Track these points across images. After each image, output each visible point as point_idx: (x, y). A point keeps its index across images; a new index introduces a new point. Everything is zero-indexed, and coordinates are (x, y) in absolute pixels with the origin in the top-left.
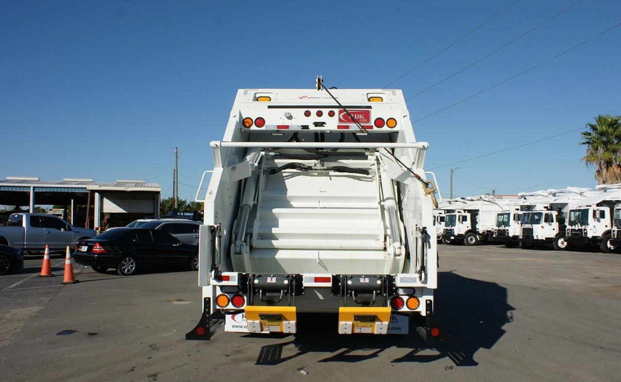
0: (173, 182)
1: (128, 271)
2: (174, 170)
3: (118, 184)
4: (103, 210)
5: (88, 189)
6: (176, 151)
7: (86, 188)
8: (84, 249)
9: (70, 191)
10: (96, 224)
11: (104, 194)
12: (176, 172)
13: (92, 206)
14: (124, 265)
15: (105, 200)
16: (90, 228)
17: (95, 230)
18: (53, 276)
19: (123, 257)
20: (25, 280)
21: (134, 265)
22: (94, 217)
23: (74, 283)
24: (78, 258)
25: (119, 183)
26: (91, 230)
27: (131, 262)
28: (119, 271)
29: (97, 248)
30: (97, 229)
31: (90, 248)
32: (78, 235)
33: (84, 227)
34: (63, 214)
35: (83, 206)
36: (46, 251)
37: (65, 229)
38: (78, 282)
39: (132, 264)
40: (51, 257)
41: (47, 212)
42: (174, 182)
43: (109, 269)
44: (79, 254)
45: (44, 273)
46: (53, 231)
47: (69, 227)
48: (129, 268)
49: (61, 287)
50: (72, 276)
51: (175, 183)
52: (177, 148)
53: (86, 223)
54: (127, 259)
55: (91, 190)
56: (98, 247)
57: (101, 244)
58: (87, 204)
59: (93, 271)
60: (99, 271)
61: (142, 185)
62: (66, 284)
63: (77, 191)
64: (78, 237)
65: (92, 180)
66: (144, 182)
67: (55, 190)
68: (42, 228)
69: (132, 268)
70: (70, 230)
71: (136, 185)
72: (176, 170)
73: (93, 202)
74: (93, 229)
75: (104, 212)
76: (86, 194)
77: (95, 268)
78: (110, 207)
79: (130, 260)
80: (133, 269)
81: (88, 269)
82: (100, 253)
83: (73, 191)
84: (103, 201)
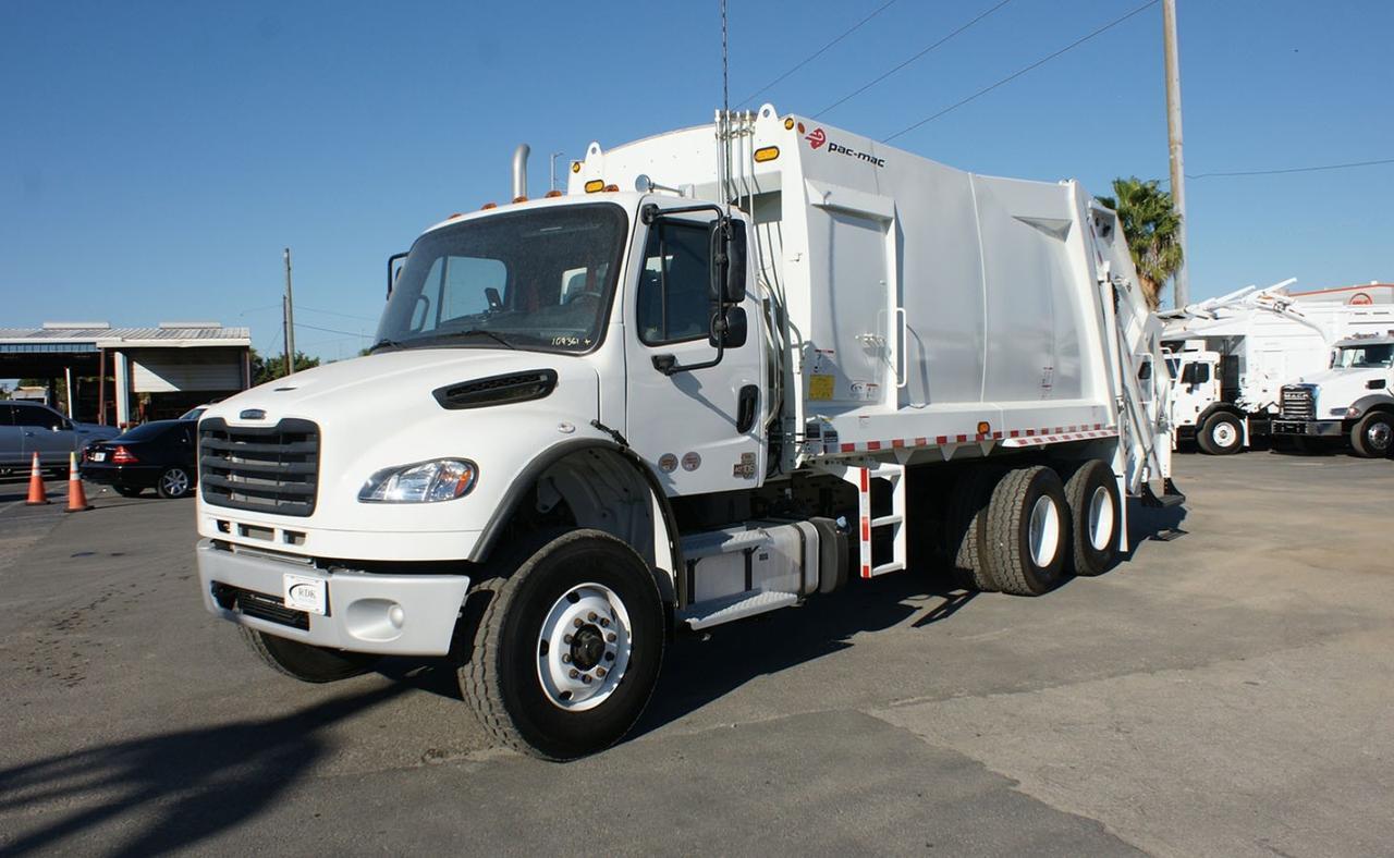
0: (283, 321)
1: (177, 491)
2: (285, 298)
3: (164, 333)
4: (133, 388)
5: (98, 345)
6: (286, 255)
7: (94, 343)
8: (100, 457)
9: (60, 350)
10: (122, 416)
11: (132, 354)
12: (288, 302)
13: (111, 379)
14: (168, 482)
15: (137, 367)
16: (108, 424)
17: (119, 427)
18: (49, 503)
19: (166, 469)
20: (4, 509)
21: (186, 480)
22: (115, 402)
23: (87, 509)
24: (89, 473)
25: (164, 329)
26: (110, 429)
27: (180, 476)
28: (161, 494)
29: (121, 455)
30: (123, 426)
31: (110, 456)
32: (85, 438)
33: (97, 422)
34: (46, 398)
35: (90, 380)
36: (35, 463)
37: (61, 428)
38: (92, 508)
39: (182, 479)
40: (43, 479)
41: (10, 395)
42: (285, 323)
43: (147, 491)
44: (91, 465)
45: (33, 498)
46: (39, 430)
47: (67, 422)
48: (178, 486)
49: (65, 517)
50: (83, 500)
51: (288, 325)
52: (288, 251)
53: (100, 417)
54: (174, 471)
55: (106, 349)
56: (123, 453)
57: (126, 447)
58: (99, 374)
59: (116, 494)
60: (126, 494)
61: (213, 334)
62: (74, 511)
63: (76, 350)
64: (87, 441)
65: (107, 325)
66: (219, 325)
67: (29, 350)
68: (17, 427)
69: (182, 485)
70: (70, 428)
71: (203, 333)
72: (288, 297)
73: (111, 371)
74: (116, 425)
75: (136, 390)
76: (96, 356)
77: (119, 489)
78: (149, 381)
79: (178, 473)
80: (185, 487)
81: (107, 491)
82: (125, 464)
83: (68, 350)
84: (132, 369)
